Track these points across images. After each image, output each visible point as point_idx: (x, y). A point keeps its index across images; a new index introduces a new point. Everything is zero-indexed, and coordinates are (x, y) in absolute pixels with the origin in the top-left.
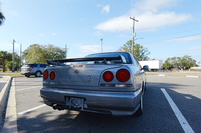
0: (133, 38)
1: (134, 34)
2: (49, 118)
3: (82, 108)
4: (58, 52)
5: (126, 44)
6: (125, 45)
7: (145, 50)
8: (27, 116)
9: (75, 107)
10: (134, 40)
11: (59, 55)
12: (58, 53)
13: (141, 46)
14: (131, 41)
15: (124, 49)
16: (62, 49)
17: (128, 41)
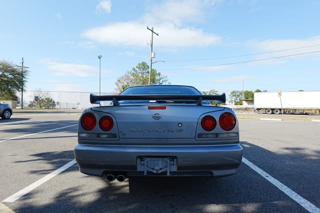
0: (151, 60)
1: (153, 53)
2: (83, 198)
3: (168, 173)
4: (6, 71)
5: (137, 67)
6: (134, 69)
7: (164, 79)
8: (31, 203)
9: (155, 172)
10: (152, 63)
11: (8, 78)
12: (6, 74)
13: (158, 72)
14: (144, 64)
15: (134, 75)
16: (16, 67)
17: (140, 64)
